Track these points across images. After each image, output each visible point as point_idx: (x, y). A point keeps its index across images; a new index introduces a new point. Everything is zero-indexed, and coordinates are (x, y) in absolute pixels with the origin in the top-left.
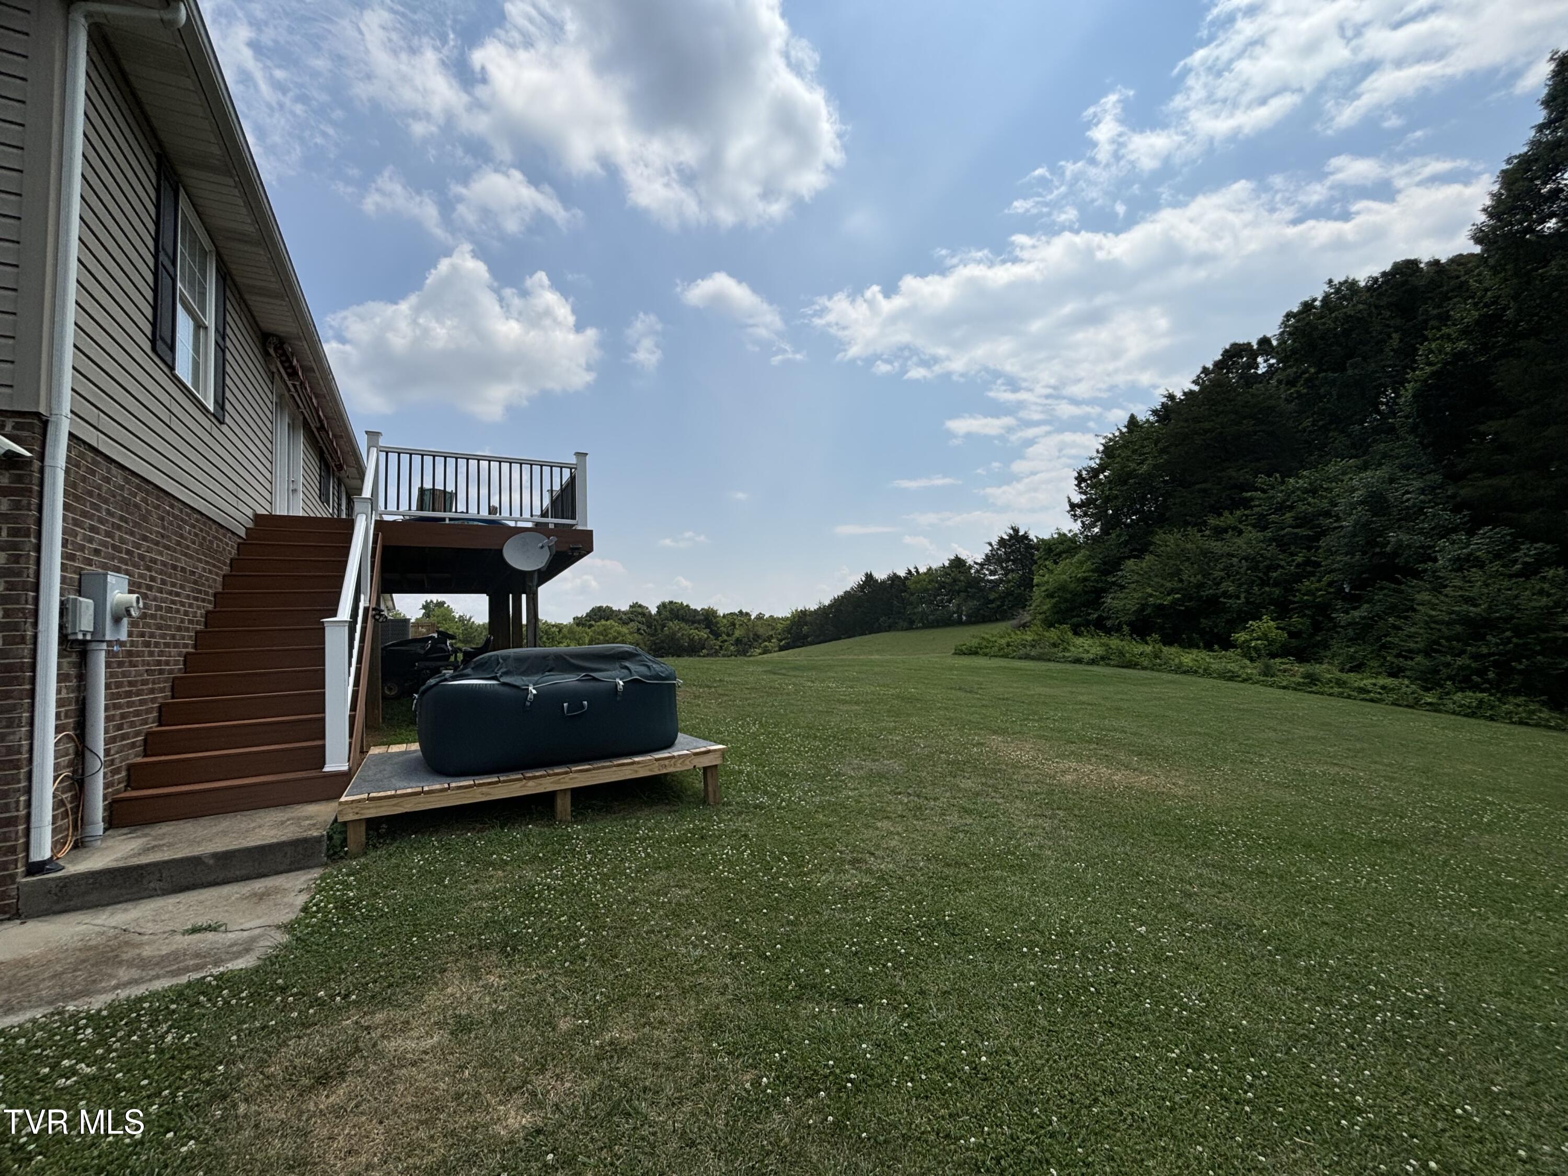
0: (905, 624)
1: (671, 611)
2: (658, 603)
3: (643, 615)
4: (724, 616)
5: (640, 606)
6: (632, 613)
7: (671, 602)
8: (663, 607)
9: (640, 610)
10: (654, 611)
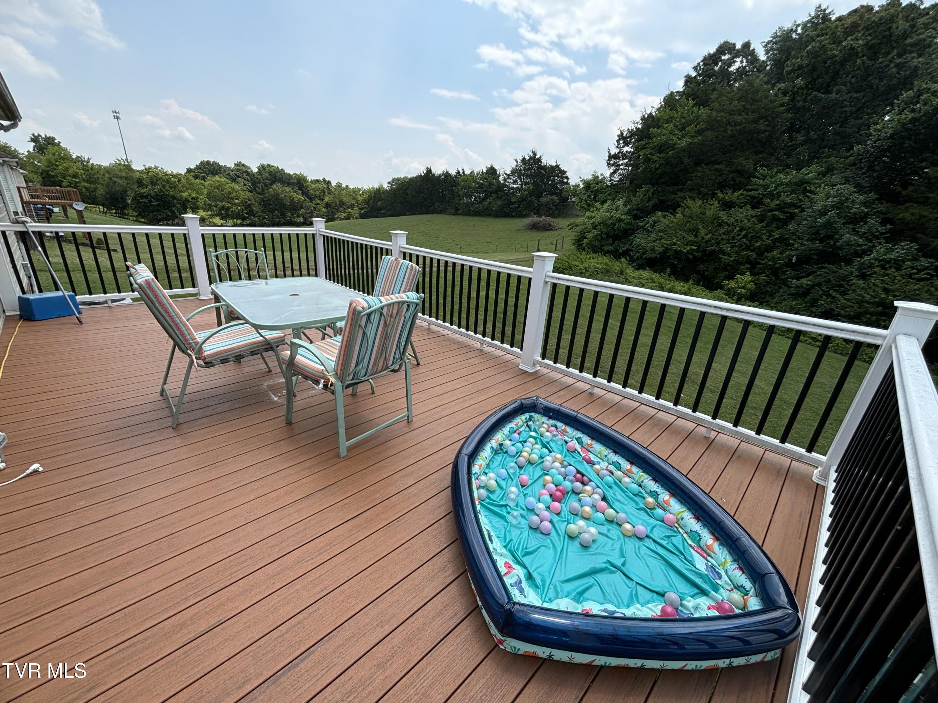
0: (453, 211)
1: (270, 173)
2: (258, 165)
3: (248, 173)
4: (312, 182)
5: (243, 165)
6: (238, 170)
7: (269, 165)
8: (262, 168)
9: (244, 169)
10: (255, 170)
